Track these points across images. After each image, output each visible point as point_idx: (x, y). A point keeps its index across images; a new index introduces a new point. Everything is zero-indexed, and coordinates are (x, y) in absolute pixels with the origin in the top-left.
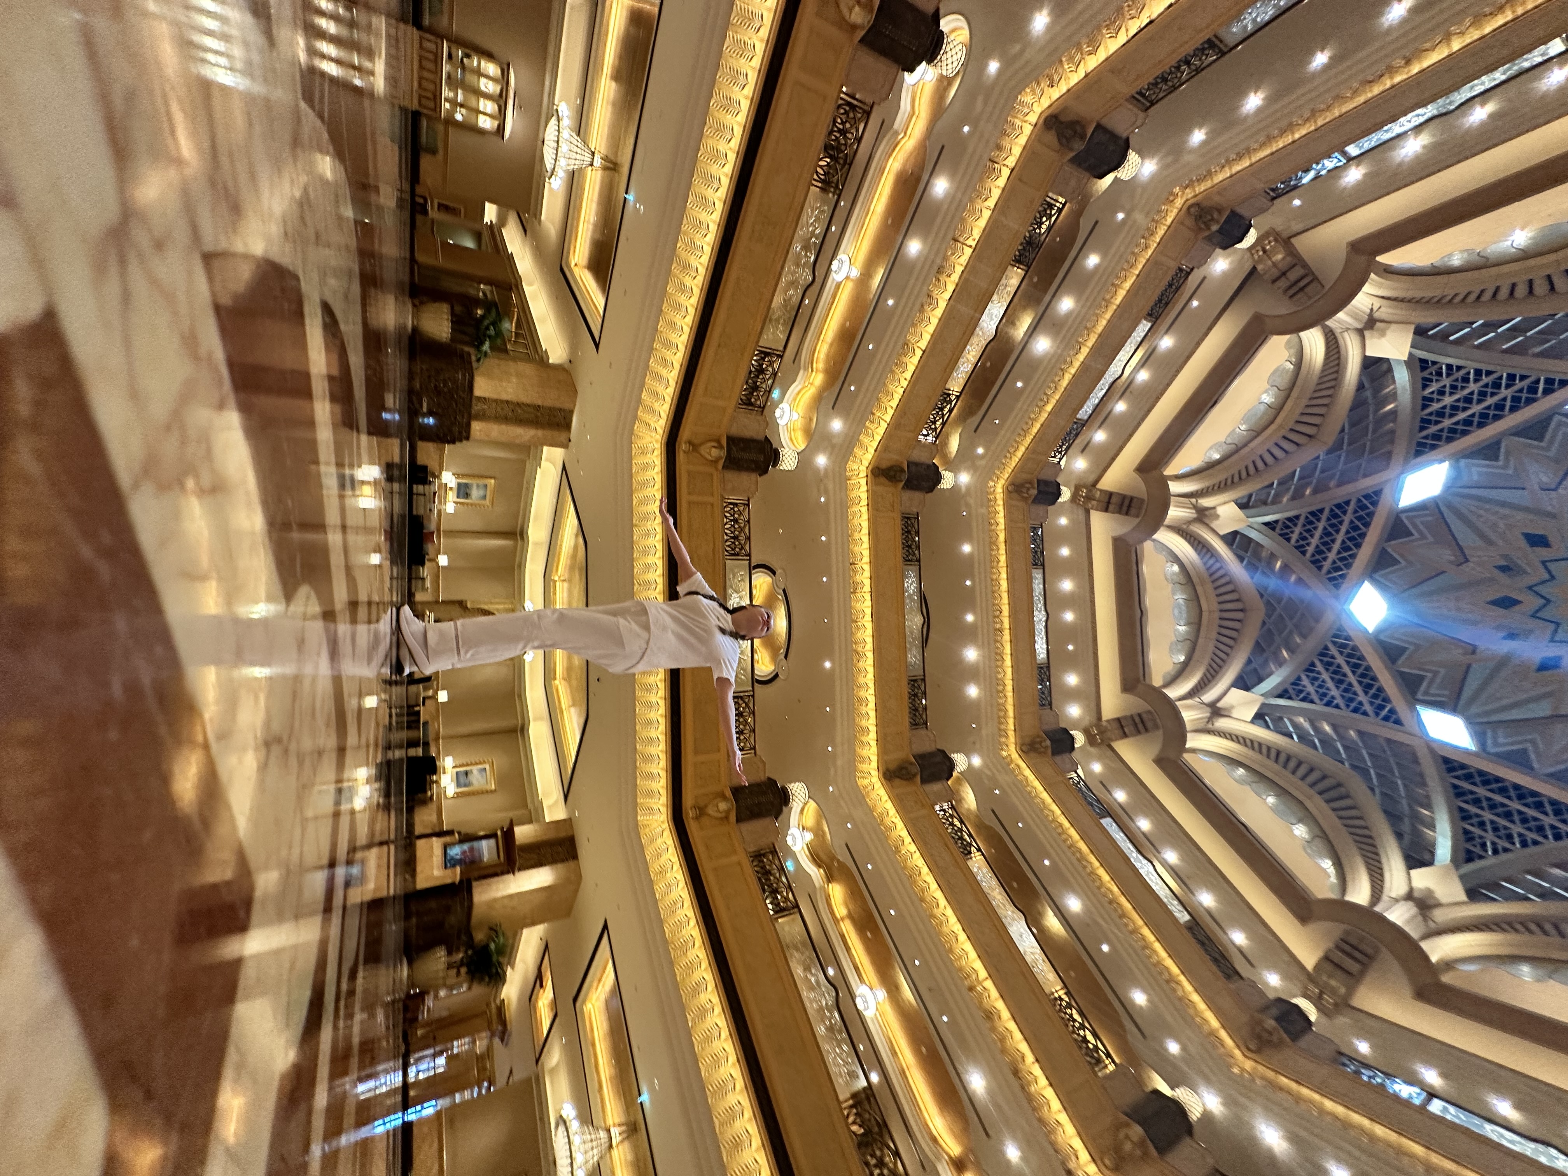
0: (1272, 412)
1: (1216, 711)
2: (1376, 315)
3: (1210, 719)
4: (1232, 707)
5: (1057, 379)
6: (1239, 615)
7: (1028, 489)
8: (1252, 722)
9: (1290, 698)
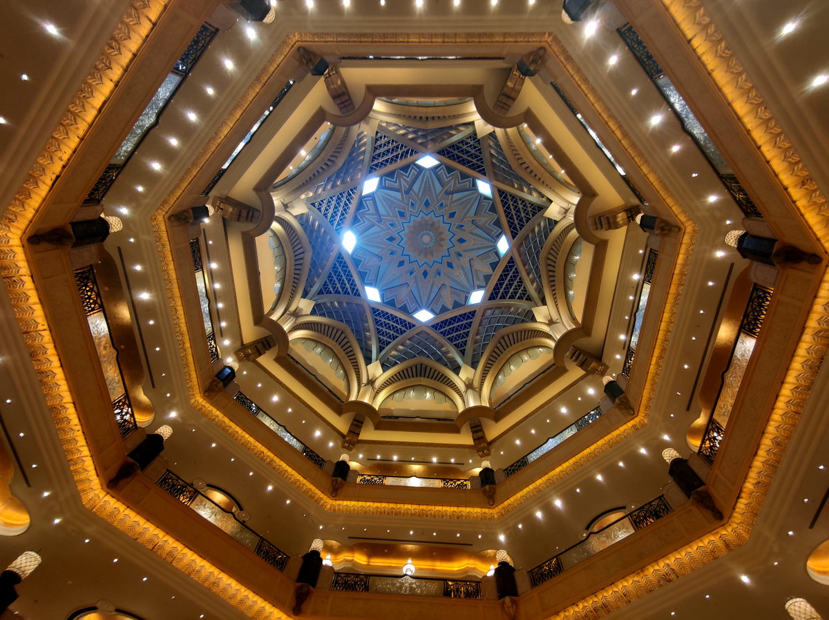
0: (283, 257)
1: (371, 382)
2: (285, 203)
3: (373, 388)
4: (374, 374)
5: (178, 330)
6: (343, 336)
7: (216, 386)
8: (384, 371)
9: (384, 348)
